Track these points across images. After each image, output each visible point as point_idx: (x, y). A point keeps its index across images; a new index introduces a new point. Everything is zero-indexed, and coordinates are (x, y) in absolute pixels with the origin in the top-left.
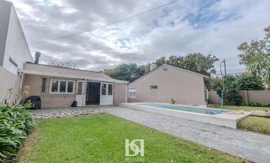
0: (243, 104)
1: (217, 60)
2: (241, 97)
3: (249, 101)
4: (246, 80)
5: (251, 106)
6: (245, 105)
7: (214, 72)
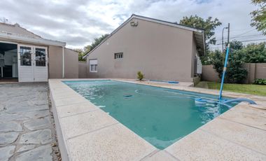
0: (247, 82)
1: (219, 24)
2: (246, 72)
3: (255, 79)
4: (251, 53)
5: (257, 84)
6: (249, 83)
7: (213, 41)
